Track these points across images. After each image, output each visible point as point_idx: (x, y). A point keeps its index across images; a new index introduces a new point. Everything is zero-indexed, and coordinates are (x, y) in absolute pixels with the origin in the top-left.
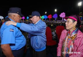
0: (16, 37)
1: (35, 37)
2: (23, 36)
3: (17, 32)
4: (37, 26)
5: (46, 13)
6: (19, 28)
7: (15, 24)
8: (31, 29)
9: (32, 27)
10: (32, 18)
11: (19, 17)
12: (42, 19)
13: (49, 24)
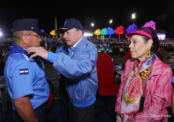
5: (111, 22)
13: (117, 47)
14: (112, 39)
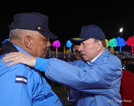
0: (33, 100)
1: (90, 99)
2: (55, 97)
3: (38, 84)
4: (95, 68)
5: (121, 30)
6: (42, 74)
7: (32, 62)
8: (79, 76)
9: (81, 70)
10: (82, 45)
11: (44, 40)
12: (109, 47)
13: (131, 63)
14: (123, 52)
